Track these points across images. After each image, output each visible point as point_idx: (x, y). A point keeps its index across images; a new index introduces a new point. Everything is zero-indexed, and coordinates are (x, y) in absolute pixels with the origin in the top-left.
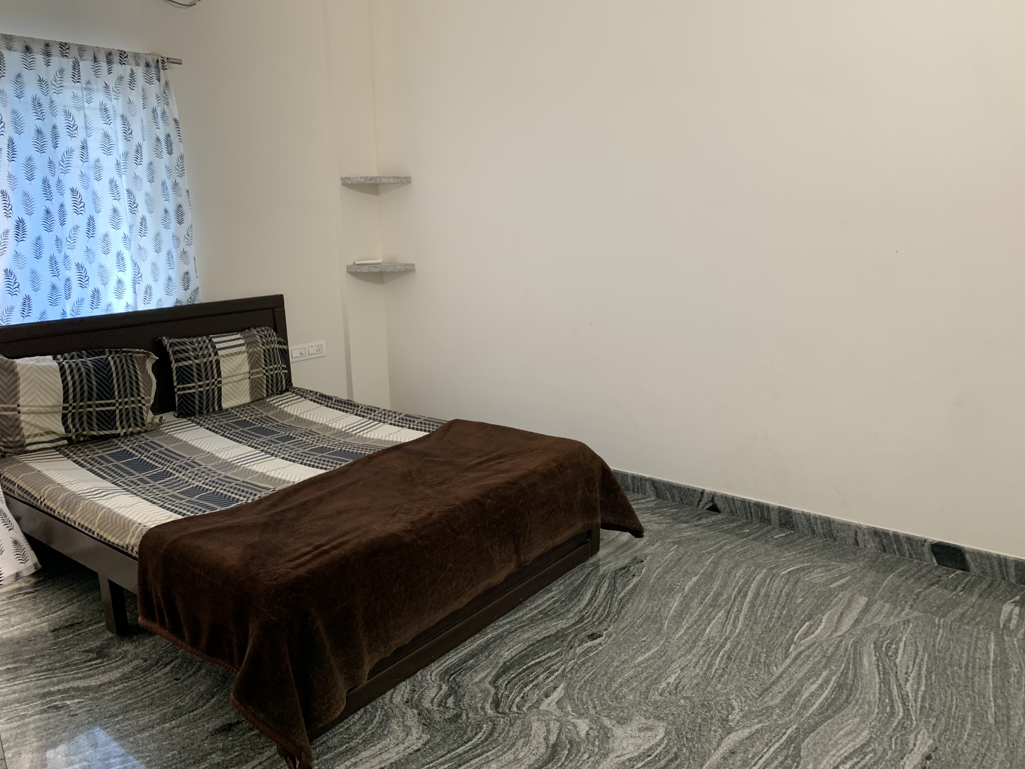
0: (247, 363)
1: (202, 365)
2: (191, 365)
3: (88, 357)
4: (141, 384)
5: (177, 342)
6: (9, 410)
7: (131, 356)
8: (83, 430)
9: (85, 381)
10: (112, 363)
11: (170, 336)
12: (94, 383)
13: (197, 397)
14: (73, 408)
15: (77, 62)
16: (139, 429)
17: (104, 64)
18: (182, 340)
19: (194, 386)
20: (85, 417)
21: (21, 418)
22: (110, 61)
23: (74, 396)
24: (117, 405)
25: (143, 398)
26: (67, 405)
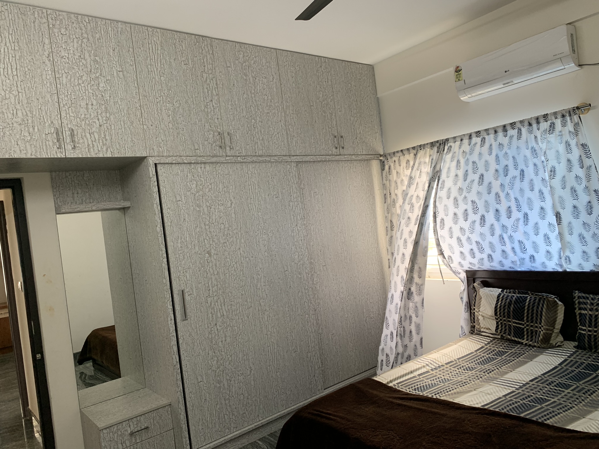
1: (593, 316)
2: (586, 314)
3: (518, 294)
4: (543, 317)
5: (583, 296)
6: (476, 311)
7: (545, 299)
8: (504, 334)
9: (506, 307)
10: (528, 300)
11: (581, 291)
12: (512, 309)
13: (586, 338)
14: (501, 320)
15: (520, 130)
16: (536, 344)
17: (535, 126)
18: (588, 296)
19: (585, 330)
20: (507, 327)
21: (479, 318)
22: (538, 123)
23: (500, 314)
24: (525, 325)
25: (542, 326)
26: (497, 317)
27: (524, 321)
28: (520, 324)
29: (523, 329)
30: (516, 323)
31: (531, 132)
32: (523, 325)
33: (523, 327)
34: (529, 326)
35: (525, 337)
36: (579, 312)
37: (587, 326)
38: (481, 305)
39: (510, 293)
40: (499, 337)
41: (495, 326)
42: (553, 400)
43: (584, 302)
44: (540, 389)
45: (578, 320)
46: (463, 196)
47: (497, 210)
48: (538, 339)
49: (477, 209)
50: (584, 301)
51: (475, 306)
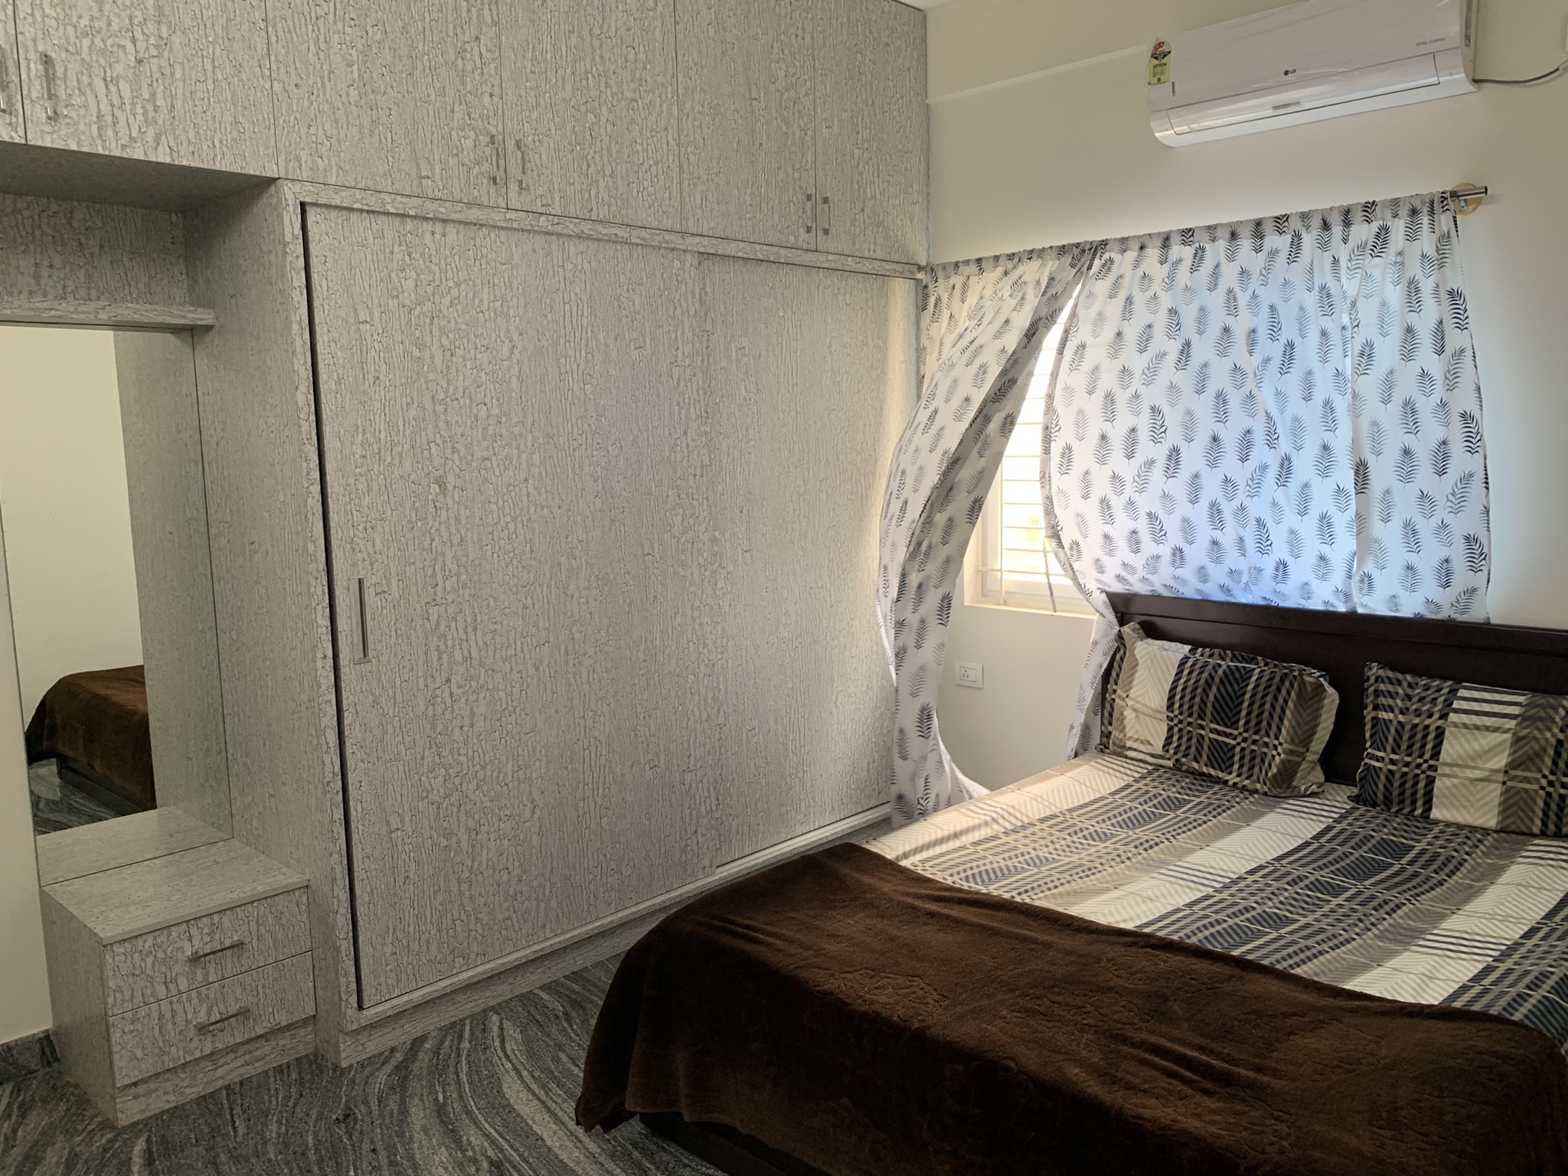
0: (1506, 753)
1: (1408, 727)
2: (1391, 721)
3: (1232, 661)
4: (1286, 722)
5: (1388, 678)
6: (1120, 697)
7: (1295, 677)
8: (1183, 756)
9: (1199, 690)
10: (1254, 678)
11: (1384, 665)
12: (1211, 697)
13: (1382, 777)
14: (1180, 722)
15: (1297, 236)
16: (1258, 786)
17: (1337, 230)
18: (1400, 676)
19: (1383, 758)
20: (1194, 741)
21: (1125, 713)
22: (1347, 223)
23: (1181, 706)
24: (1239, 739)
25: (1280, 744)
26: (1172, 715)
27: (1237, 729)
28: (1227, 735)
29: (1234, 747)
30: (1218, 733)
31: (1324, 246)
32: (1235, 739)
33: (1234, 742)
34: (1249, 742)
35: (1236, 767)
36: (1373, 714)
37: (1389, 749)
38: (1135, 683)
39: (1211, 656)
40: (1170, 764)
41: (1164, 735)
42: (1304, 921)
43: (1389, 692)
44: (1273, 893)
45: (1368, 735)
46: (1131, 391)
47: (1215, 439)
48: (1267, 774)
49: (1163, 429)
50: (1391, 688)
51: (1116, 684)
